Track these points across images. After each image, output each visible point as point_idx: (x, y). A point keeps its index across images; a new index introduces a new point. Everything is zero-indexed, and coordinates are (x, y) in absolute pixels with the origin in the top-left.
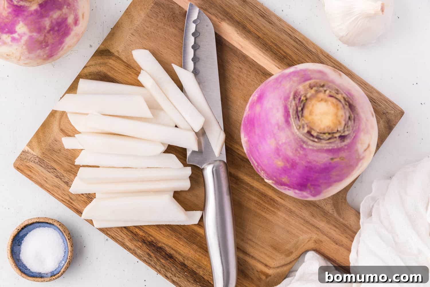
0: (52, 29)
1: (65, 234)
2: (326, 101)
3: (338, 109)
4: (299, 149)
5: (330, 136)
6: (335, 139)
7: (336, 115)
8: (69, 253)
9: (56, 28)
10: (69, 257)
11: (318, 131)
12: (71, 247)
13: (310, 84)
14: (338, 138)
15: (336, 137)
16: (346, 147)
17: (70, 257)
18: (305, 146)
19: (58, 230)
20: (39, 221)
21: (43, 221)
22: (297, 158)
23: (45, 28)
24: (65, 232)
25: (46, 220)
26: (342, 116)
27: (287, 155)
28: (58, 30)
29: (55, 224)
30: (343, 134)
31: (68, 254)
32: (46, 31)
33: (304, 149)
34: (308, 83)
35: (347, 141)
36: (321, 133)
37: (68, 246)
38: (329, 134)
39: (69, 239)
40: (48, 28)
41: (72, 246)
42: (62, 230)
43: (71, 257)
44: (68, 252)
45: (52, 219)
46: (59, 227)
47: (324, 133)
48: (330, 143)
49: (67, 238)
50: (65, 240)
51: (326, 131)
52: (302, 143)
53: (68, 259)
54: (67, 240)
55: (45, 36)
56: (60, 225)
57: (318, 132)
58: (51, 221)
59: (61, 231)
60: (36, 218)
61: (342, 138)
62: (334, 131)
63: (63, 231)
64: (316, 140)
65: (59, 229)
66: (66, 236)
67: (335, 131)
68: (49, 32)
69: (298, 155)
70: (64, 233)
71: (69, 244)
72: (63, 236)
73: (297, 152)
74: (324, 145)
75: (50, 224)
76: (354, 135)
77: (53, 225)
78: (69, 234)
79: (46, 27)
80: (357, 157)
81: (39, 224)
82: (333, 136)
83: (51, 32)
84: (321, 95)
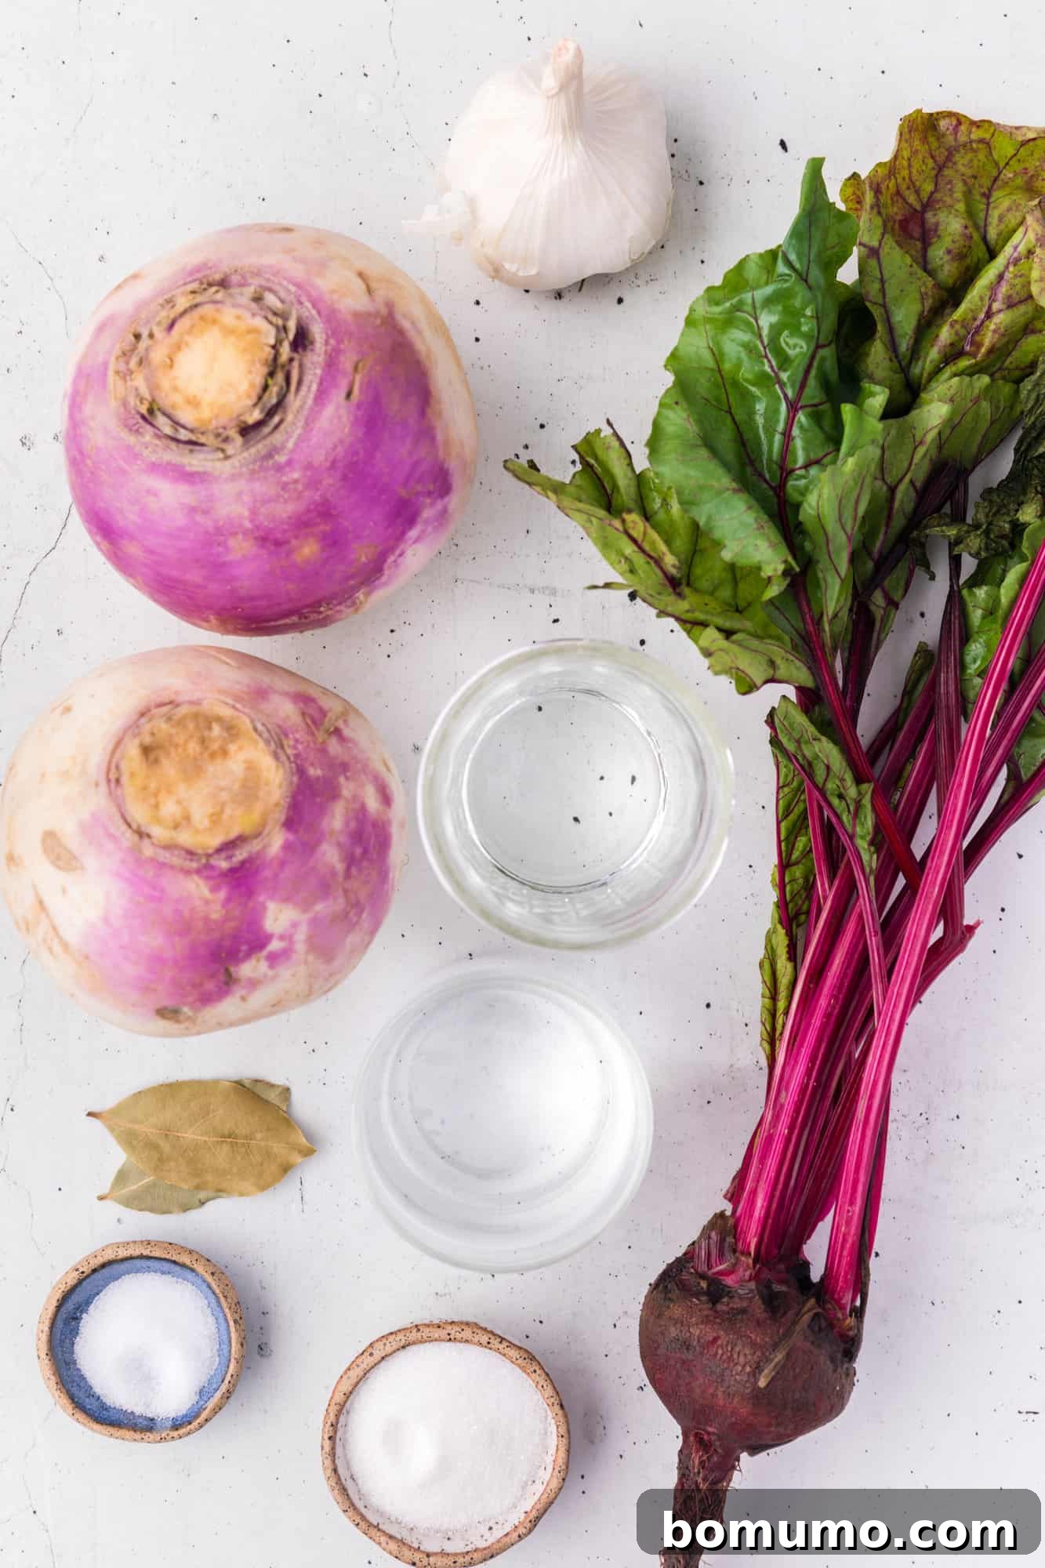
0: (351, 861)
1: (224, 1304)
2: (178, 347)
3: (214, 322)
4: (284, 479)
5: (280, 377)
6: (296, 364)
7: (229, 332)
8: (232, 1367)
9: (358, 851)
10: (228, 1378)
11: (250, 402)
12: (239, 1346)
13: (117, 372)
14: (296, 356)
15: (291, 360)
16: (332, 341)
17: (232, 1376)
18: (281, 459)
19: (204, 1287)
20: (151, 1255)
21: (163, 1256)
22: (307, 494)
23: (334, 874)
24: (225, 1297)
25: (172, 1252)
26: (238, 317)
27: (289, 518)
28: (365, 851)
29: (199, 1268)
30: (291, 336)
31: (228, 1367)
32: (340, 879)
33: (289, 463)
34: (111, 377)
35: (317, 331)
36: (260, 398)
37: (230, 1342)
38: (271, 374)
39: (235, 1322)
40: (340, 867)
41: (242, 1345)
42: (217, 1291)
43: (235, 1377)
44: (230, 1360)
45: (191, 1252)
46: (209, 1279)
47: (265, 388)
48: (300, 383)
49: (229, 1316)
50: (221, 1320)
51: (259, 381)
52: (271, 462)
53: (226, 1382)
54: (232, 1323)
55: (346, 891)
56: (213, 1274)
57: (255, 405)
58: (185, 1259)
59: (214, 1293)
60: (142, 1242)
61: (301, 340)
62: (271, 357)
63: (220, 1295)
64: (276, 419)
65: (209, 1286)
66: (227, 1310)
67: (271, 352)
68: (348, 875)
69: (300, 487)
70: (222, 1300)
71: (234, 1335)
72: (218, 1309)
73: (291, 486)
74: (299, 403)
75: (183, 1266)
76: (308, 305)
77: (193, 1270)
78: (239, 1303)
79: (334, 867)
80: (378, 322)
81: (150, 1263)
82: (283, 366)
83: (354, 871)
84: (158, 355)
